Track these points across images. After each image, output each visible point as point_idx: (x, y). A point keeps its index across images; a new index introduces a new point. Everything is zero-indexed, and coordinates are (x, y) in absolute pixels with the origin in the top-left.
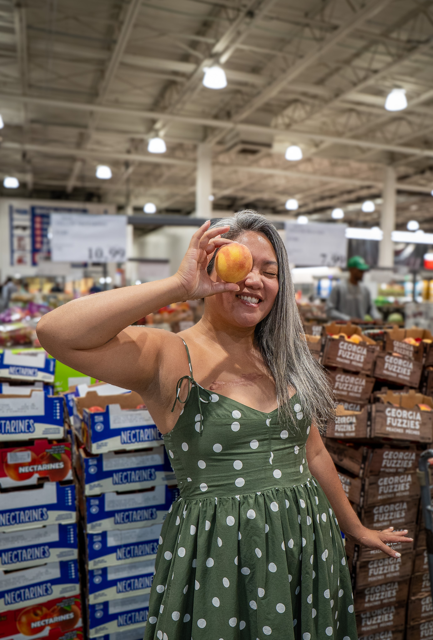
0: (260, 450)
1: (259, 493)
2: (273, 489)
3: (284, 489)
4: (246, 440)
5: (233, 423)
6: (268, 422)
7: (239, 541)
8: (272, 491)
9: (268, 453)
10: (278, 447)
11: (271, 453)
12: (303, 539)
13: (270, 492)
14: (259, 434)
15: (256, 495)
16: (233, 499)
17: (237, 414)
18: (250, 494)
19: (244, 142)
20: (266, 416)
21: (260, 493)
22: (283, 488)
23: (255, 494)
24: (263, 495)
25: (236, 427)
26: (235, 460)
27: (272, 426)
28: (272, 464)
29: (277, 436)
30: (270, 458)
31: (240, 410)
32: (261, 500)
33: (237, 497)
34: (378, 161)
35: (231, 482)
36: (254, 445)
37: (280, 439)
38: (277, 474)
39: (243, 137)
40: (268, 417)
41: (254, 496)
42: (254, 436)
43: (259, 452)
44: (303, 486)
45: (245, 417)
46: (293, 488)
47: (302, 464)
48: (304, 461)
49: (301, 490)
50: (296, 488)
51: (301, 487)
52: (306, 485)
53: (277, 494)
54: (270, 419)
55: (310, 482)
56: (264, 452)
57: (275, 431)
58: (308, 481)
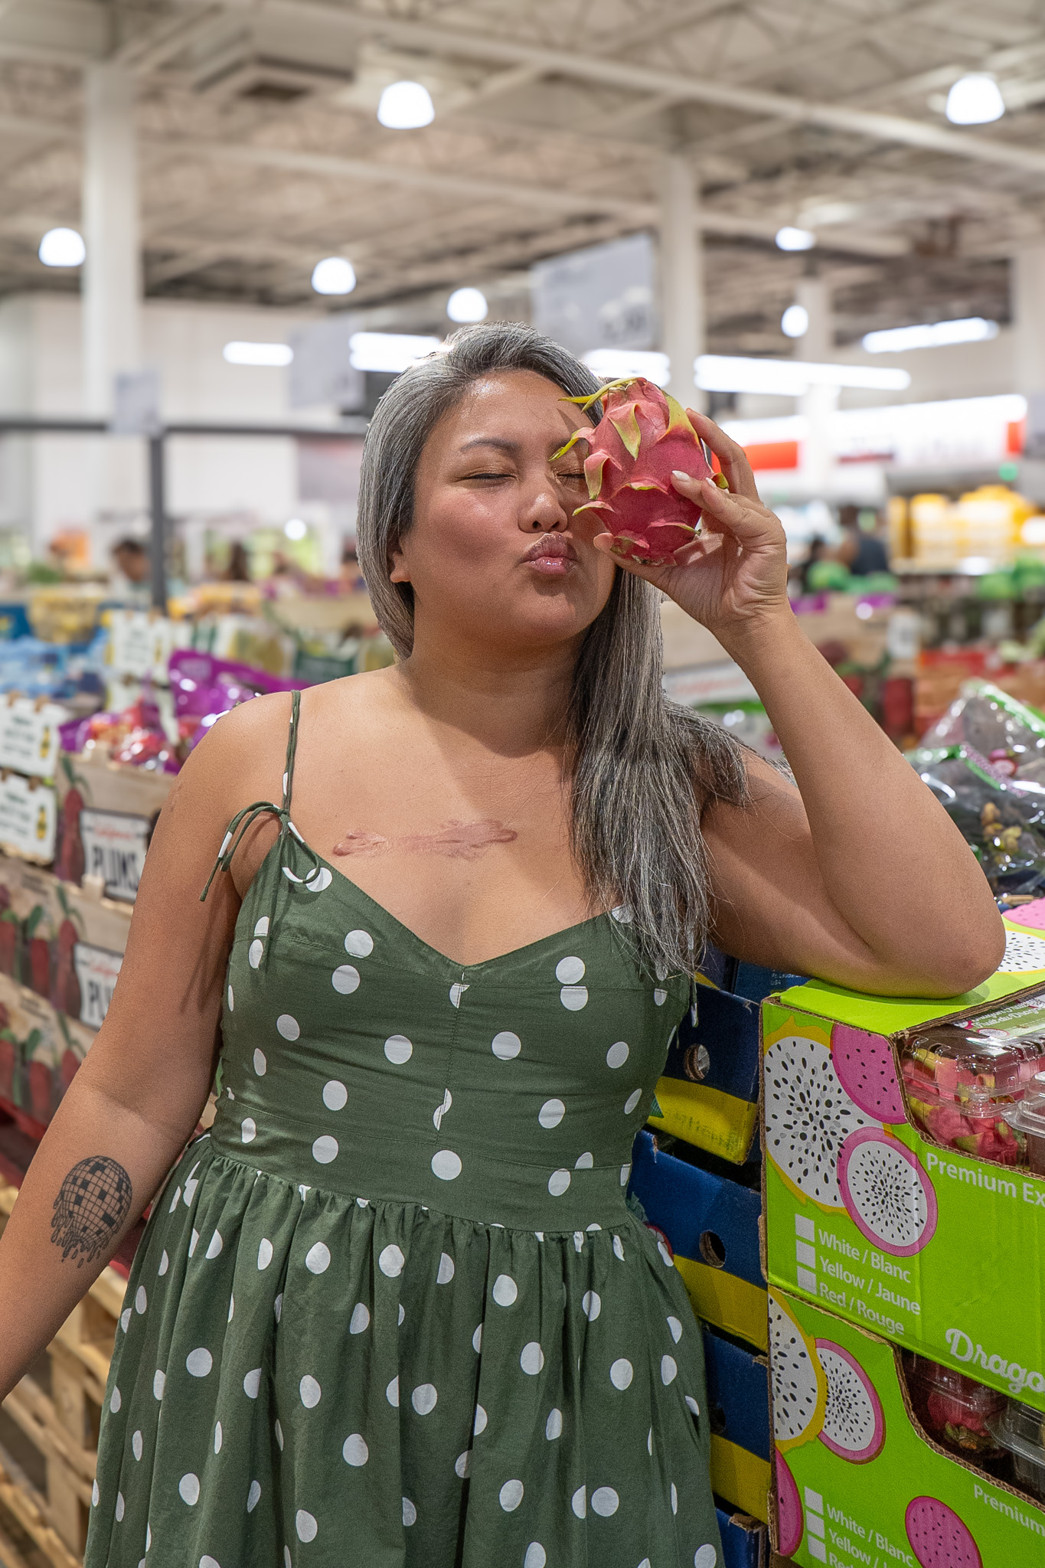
0: (412, 1072)
1: (362, 1203)
2: (409, 1207)
3: (449, 1220)
4: (375, 1028)
5: (340, 968)
6: (456, 993)
8: (404, 1210)
9: (435, 1090)
10: (470, 1081)
11: (447, 1092)
13: (398, 1210)
14: (420, 1023)
15: (353, 1204)
16: (291, 1191)
17: (359, 942)
18: (336, 1195)
19: (267, 61)
20: (453, 971)
21: (367, 1202)
22: (447, 1216)
23: (353, 1200)
24: (374, 1210)
25: (345, 981)
26: (331, 1078)
27: (467, 1009)
28: (438, 1129)
29: (480, 1045)
30: (438, 1109)
31: (373, 931)
32: (361, 1226)
33: (304, 1189)
34: (644, 139)
35: (304, 1138)
36: (398, 1051)
37: (489, 1055)
38: (447, 1165)
39: (265, 44)
40: (459, 978)
41: (343, 1204)
42: (402, 1022)
43: (408, 1079)
44: (541, 1239)
45: (385, 957)
46: (488, 1232)
47: (571, 1168)
48: (586, 1161)
49: (521, 1245)
50: (497, 1232)
51: (529, 1240)
52: (566, 1240)
53: (421, 1224)
54: (466, 987)
55: (589, 1238)
56: (422, 1083)
57: (475, 1027)
58: (584, 1232)
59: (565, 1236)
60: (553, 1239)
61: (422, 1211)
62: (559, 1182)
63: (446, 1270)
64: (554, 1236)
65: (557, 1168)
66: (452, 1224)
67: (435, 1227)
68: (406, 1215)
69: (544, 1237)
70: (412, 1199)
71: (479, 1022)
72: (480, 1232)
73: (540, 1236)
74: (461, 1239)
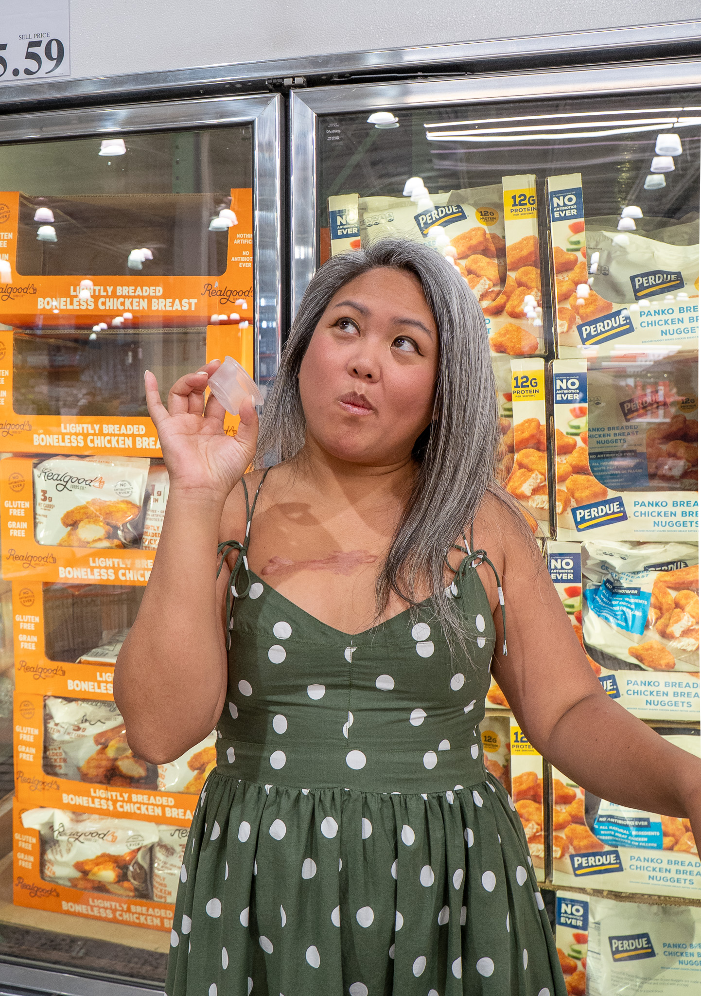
0: (326, 703)
1: (305, 792)
2: (336, 790)
3: (364, 795)
4: (300, 682)
5: (272, 647)
6: (348, 653)
7: (254, 878)
8: (334, 793)
9: (342, 713)
10: (364, 705)
11: (350, 713)
12: (399, 915)
13: (329, 794)
14: (327, 675)
15: (300, 793)
16: (260, 790)
17: (283, 630)
18: (288, 788)
20: (345, 639)
21: (308, 791)
22: (362, 793)
23: (299, 791)
24: (314, 796)
25: (277, 655)
26: (277, 714)
27: (357, 662)
28: (347, 737)
29: (367, 684)
30: (346, 725)
31: (290, 621)
32: (306, 807)
35: (265, 755)
36: (316, 693)
37: (375, 689)
38: (356, 760)
40: (350, 644)
41: (294, 794)
42: (317, 677)
43: (323, 707)
44: (426, 798)
45: (300, 637)
46: (391, 798)
47: (436, 750)
48: (445, 745)
49: (412, 804)
50: (398, 798)
51: (418, 800)
52: (442, 797)
53: (345, 800)
54: (355, 649)
55: (457, 794)
56: (333, 709)
57: (364, 673)
58: (453, 791)
59: (441, 795)
60: (433, 798)
61: (345, 792)
62: (430, 760)
63: (367, 829)
64: (435, 795)
65: (427, 751)
66: (366, 798)
67: (356, 800)
68: (336, 795)
69: (428, 797)
70: (338, 785)
71: (365, 670)
72: (385, 799)
73: (425, 796)
74: (374, 805)
